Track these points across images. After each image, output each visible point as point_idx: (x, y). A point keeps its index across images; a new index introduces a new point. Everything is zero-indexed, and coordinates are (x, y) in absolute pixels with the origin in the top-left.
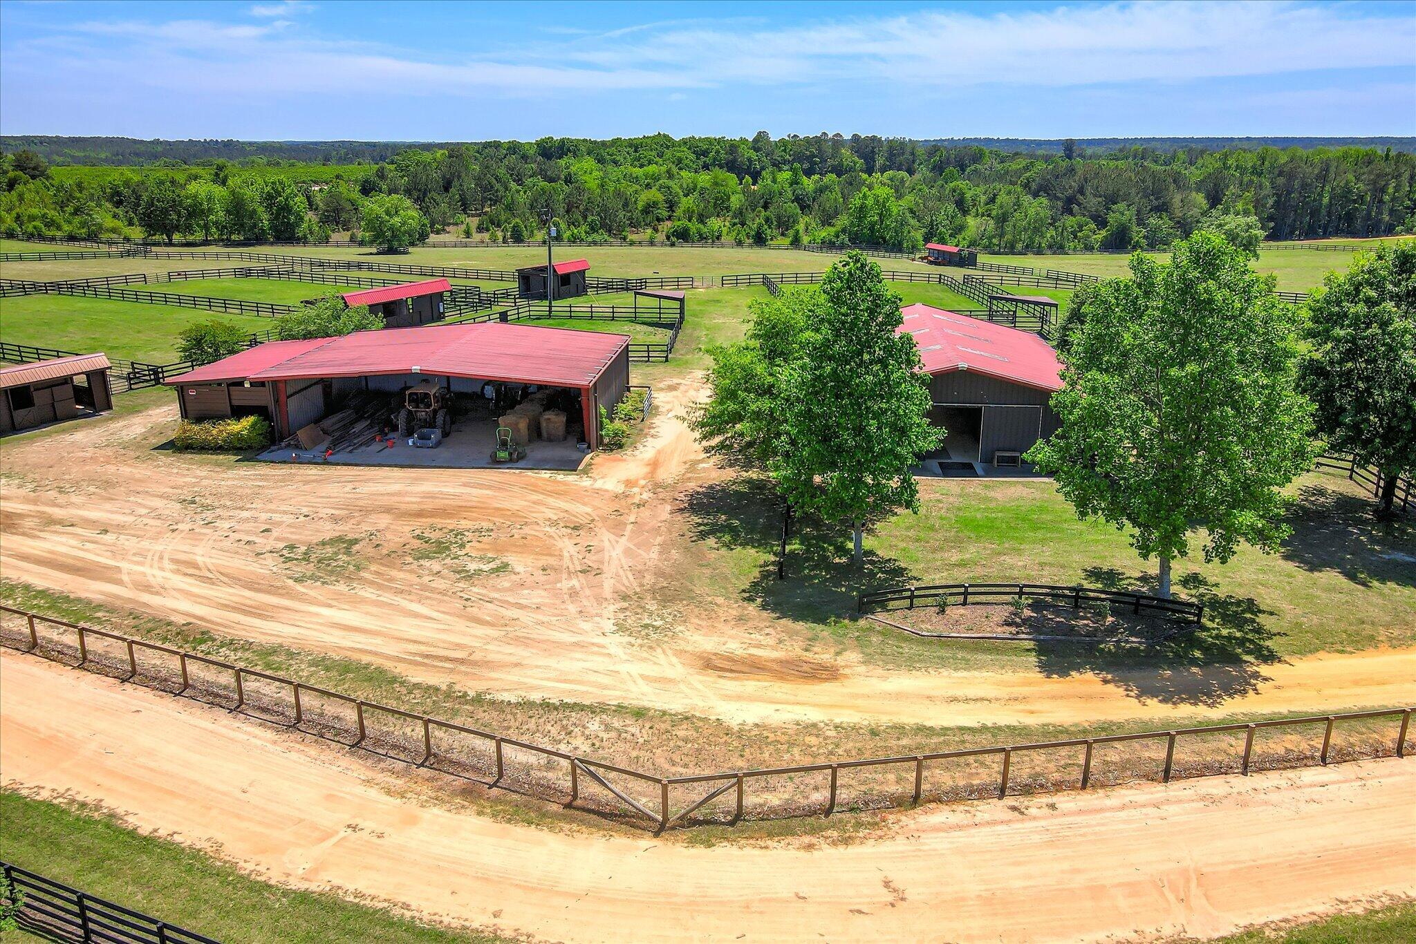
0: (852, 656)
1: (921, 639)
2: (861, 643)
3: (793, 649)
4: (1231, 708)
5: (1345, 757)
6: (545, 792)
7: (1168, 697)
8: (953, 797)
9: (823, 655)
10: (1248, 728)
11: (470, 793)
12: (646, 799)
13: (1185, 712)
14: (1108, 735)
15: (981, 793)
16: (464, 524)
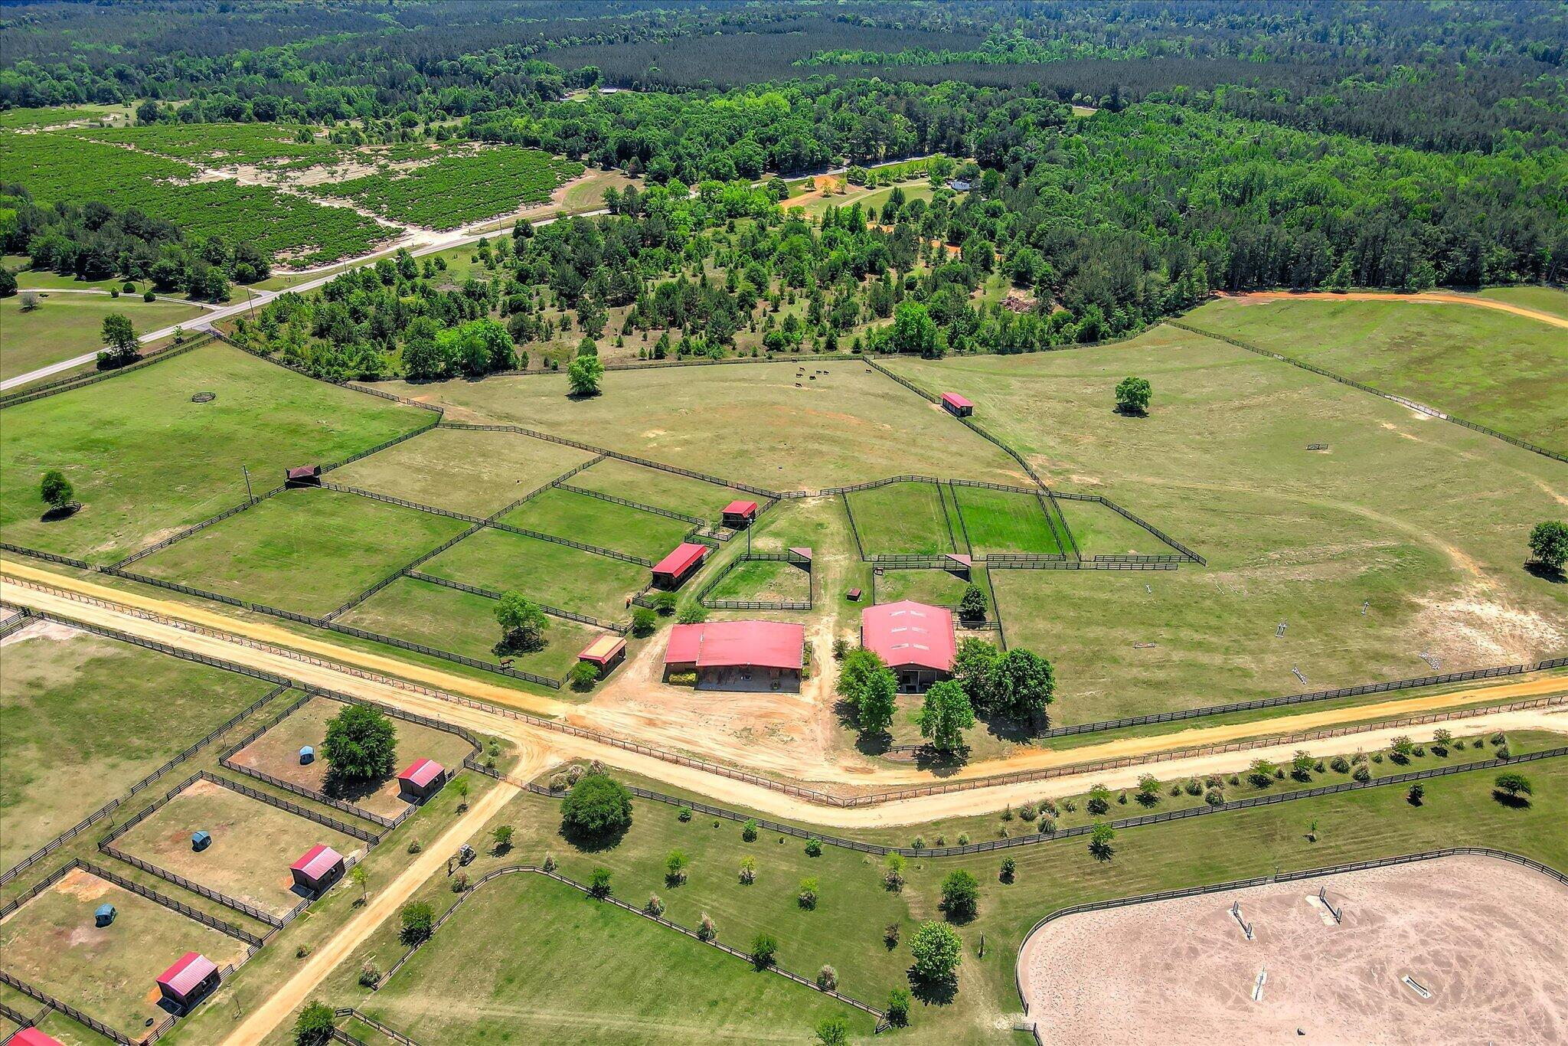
0: (876, 767)
1: (891, 762)
2: (879, 763)
3: (864, 765)
4: (952, 778)
5: (963, 789)
6: (823, 801)
7: (941, 776)
8: (893, 799)
9: (870, 766)
10: (960, 782)
11: (809, 801)
12: (840, 802)
13: (944, 780)
14: (932, 785)
15: (897, 799)
16: (776, 721)
